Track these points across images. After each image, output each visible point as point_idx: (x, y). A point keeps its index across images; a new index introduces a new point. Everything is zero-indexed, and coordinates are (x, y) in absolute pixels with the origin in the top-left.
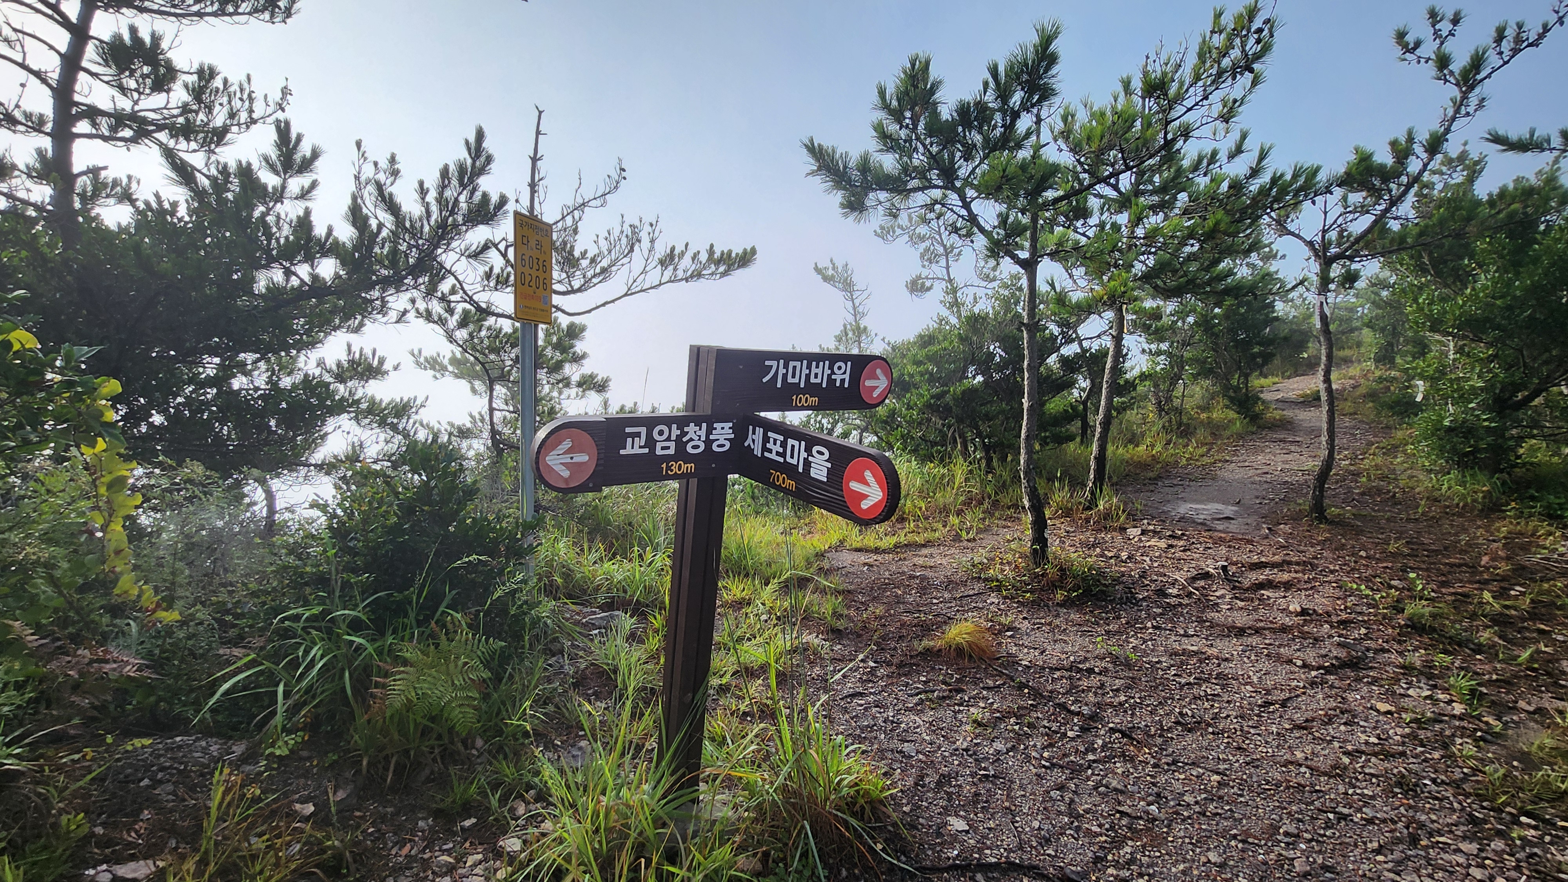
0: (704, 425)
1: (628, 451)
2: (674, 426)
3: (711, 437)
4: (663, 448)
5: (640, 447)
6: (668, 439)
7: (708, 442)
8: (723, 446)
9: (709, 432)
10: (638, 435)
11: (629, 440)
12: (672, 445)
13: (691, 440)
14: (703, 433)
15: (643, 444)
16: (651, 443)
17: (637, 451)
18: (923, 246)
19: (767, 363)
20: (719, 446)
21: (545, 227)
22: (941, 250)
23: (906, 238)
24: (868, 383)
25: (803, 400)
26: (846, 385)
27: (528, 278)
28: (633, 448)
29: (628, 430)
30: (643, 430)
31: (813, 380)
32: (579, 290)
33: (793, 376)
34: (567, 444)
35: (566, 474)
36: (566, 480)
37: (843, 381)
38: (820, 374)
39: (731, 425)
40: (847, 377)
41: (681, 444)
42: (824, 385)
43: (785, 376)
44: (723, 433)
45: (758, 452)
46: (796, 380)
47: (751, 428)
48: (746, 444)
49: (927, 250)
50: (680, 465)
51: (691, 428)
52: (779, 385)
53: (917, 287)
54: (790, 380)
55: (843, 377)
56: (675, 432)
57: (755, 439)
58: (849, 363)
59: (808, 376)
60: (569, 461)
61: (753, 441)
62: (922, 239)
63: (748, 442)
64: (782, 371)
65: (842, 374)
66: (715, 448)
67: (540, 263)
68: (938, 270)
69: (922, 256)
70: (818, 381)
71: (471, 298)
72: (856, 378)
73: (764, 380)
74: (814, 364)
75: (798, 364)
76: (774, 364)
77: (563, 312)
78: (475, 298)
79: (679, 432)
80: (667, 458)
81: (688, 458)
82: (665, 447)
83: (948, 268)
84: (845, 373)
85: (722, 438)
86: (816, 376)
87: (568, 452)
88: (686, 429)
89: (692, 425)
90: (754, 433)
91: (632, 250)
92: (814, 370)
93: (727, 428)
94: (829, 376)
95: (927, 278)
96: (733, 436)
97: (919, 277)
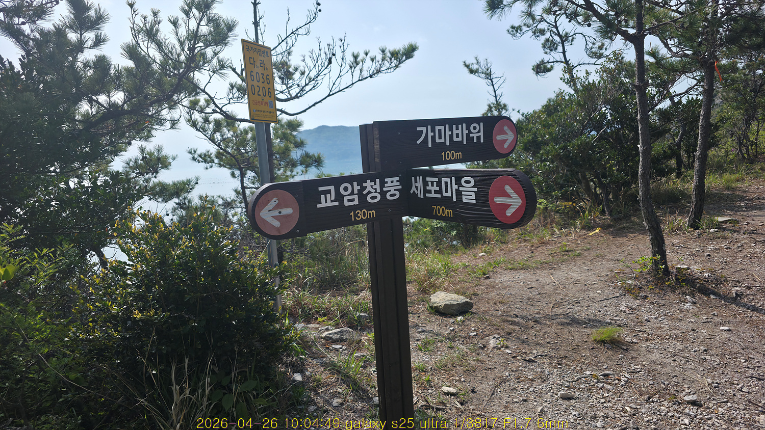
0: (378, 181)
1: (323, 205)
2: (355, 183)
3: (385, 189)
4: (349, 201)
5: (332, 201)
6: (352, 193)
7: (383, 194)
8: (395, 195)
9: (382, 185)
10: (329, 192)
11: (323, 197)
12: (356, 197)
13: (370, 192)
14: (378, 187)
15: (333, 198)
16: (339, 197)
17: (329, 204)
18: (543, 38)
19: (418, 129)
20: (391, 195)
21: (266, 50)
22: (557, 39)
23: (530, 33)
24: (499, 138)
25: (450, 155)
26: (482, 141)
27: (257, 89)
28: (327, 202)
29: (320, 189)
30: (332, 188)
31: (455, 139)
32: (297, 97)
33: (440, 138)
34: (274, 202)
35: (276, 224)
36: (278, 229)
37: (479, 138)
38: (460, 135)
39: (398, 178)
40: (481, 134)
41: (362, 197)
42: (465, 143)
43: (433, 138)
44: (393, 185)
45: (421, 195)
46: (442, 140)
47: (413, 178)
48: (412, 192)
49: (547, 40)
50: (364, 213)
51: (368, 184)
52: (430, 145)
53: (541, 68)
54: (438, 141)
55: (478, 135)
56: (357, 188)
57: (417, 187)
58: (482, 124)
59: (451, 136)
60: (278, 214)
61: (416, 187)
62: (542, 32)
63: (414, 188)
64: (430, 134)
65: (478, 133)
66: (388, 197)
67: (265, 77)
68: (558, 56)
69: (544, 46)
70: (460, 139)
71: (221, 109)
72: (488, 134)
73: (418, 142)
74: (454, 127)
75: (442, 128)
76: (424, 129)
77: (287, 113)
78: (224, 109)
79: (359, 188)
80: (354, 208)
81: (370, 207)
82: (351, 200)
83: (564, 52)
84: (479, 132)
85: (392, 189)
86: (457, 136)
87: (277, 207)
88: (365, 185)
89: (368, 181)
90: (416, 182)
91: (330, 62)
92: (455, 132)
93: (395, 181)
94: (467, 135)
95: (548, 62)
96: (400, 187)
97: (542, 62)
